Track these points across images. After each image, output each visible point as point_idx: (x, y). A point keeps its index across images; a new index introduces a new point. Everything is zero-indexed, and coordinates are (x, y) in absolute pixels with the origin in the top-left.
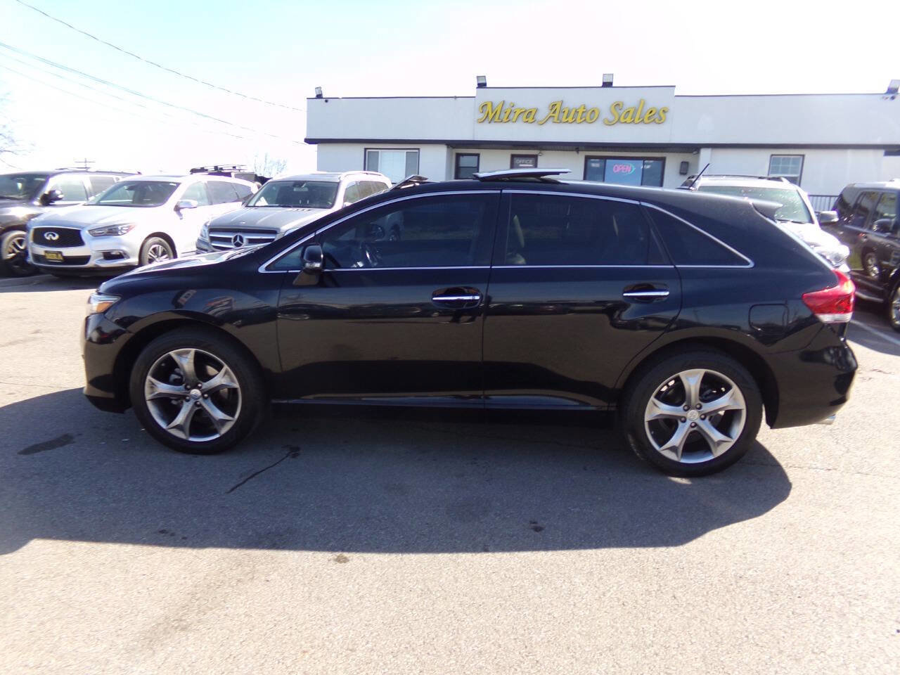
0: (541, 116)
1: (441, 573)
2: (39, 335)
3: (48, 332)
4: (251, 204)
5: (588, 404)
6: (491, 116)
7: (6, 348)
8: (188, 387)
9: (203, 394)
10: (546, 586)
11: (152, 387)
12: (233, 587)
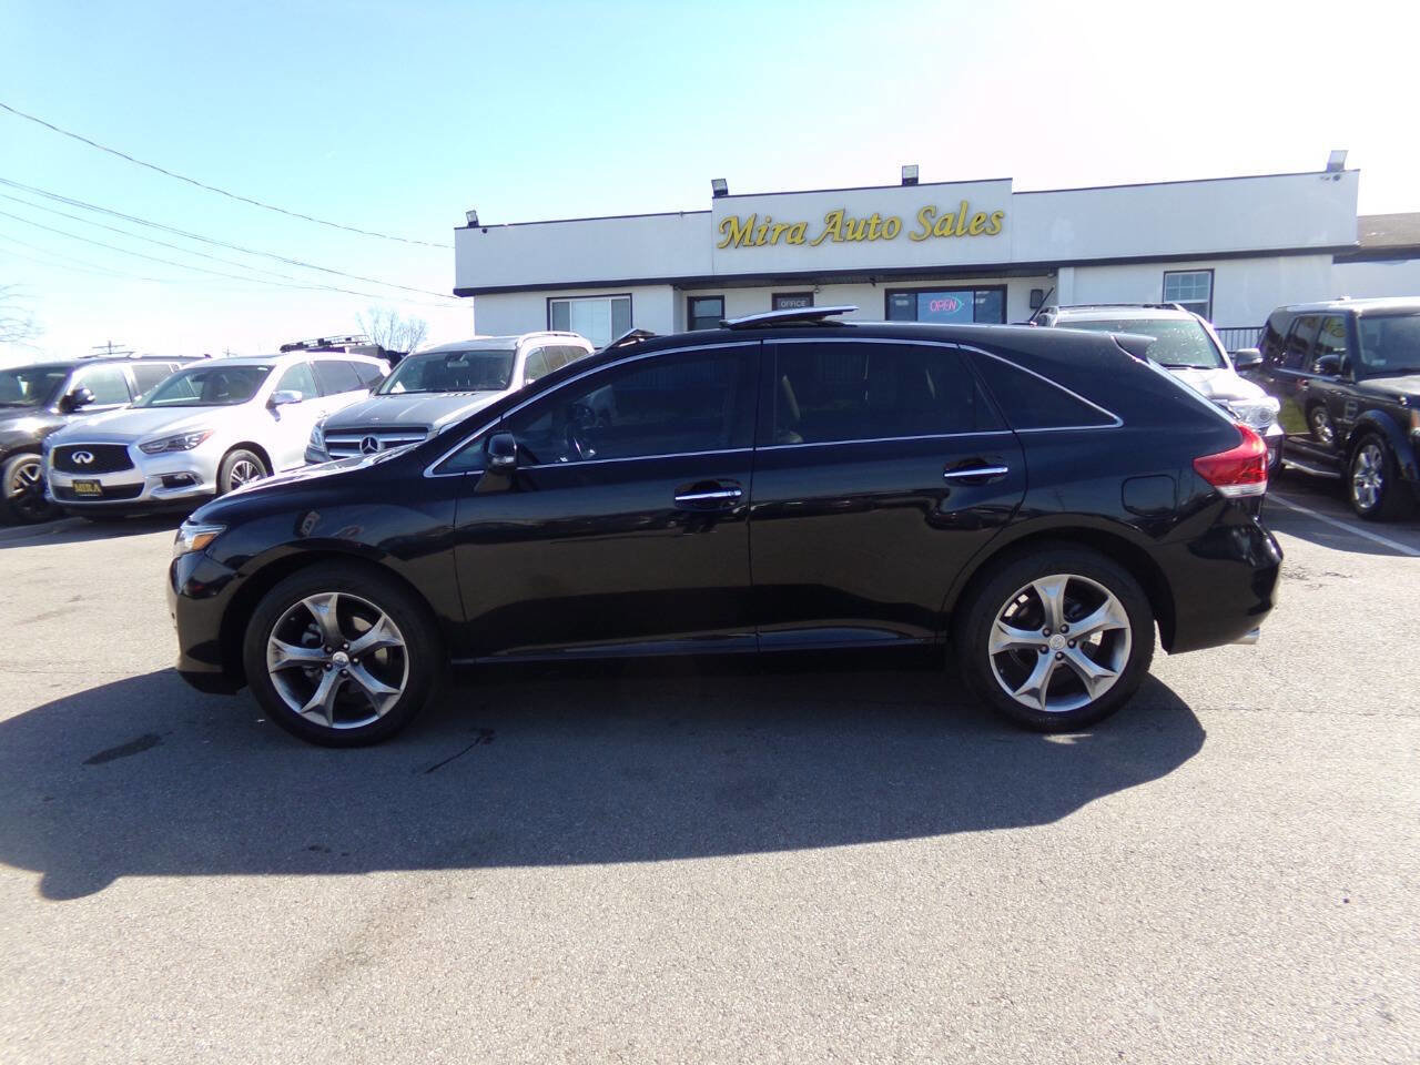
0: (813, 234)
1: (714, 875)
2: (80, 603)
3: (92, 598)
4: (384, 391)
5: (910, 636)
6: (737, 237)
7: (33, 624)
8: (329, 649)
9: (351, 659)
10: (861, 881)
11: (277, 654)
12: (423, 908)
